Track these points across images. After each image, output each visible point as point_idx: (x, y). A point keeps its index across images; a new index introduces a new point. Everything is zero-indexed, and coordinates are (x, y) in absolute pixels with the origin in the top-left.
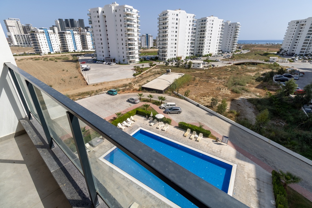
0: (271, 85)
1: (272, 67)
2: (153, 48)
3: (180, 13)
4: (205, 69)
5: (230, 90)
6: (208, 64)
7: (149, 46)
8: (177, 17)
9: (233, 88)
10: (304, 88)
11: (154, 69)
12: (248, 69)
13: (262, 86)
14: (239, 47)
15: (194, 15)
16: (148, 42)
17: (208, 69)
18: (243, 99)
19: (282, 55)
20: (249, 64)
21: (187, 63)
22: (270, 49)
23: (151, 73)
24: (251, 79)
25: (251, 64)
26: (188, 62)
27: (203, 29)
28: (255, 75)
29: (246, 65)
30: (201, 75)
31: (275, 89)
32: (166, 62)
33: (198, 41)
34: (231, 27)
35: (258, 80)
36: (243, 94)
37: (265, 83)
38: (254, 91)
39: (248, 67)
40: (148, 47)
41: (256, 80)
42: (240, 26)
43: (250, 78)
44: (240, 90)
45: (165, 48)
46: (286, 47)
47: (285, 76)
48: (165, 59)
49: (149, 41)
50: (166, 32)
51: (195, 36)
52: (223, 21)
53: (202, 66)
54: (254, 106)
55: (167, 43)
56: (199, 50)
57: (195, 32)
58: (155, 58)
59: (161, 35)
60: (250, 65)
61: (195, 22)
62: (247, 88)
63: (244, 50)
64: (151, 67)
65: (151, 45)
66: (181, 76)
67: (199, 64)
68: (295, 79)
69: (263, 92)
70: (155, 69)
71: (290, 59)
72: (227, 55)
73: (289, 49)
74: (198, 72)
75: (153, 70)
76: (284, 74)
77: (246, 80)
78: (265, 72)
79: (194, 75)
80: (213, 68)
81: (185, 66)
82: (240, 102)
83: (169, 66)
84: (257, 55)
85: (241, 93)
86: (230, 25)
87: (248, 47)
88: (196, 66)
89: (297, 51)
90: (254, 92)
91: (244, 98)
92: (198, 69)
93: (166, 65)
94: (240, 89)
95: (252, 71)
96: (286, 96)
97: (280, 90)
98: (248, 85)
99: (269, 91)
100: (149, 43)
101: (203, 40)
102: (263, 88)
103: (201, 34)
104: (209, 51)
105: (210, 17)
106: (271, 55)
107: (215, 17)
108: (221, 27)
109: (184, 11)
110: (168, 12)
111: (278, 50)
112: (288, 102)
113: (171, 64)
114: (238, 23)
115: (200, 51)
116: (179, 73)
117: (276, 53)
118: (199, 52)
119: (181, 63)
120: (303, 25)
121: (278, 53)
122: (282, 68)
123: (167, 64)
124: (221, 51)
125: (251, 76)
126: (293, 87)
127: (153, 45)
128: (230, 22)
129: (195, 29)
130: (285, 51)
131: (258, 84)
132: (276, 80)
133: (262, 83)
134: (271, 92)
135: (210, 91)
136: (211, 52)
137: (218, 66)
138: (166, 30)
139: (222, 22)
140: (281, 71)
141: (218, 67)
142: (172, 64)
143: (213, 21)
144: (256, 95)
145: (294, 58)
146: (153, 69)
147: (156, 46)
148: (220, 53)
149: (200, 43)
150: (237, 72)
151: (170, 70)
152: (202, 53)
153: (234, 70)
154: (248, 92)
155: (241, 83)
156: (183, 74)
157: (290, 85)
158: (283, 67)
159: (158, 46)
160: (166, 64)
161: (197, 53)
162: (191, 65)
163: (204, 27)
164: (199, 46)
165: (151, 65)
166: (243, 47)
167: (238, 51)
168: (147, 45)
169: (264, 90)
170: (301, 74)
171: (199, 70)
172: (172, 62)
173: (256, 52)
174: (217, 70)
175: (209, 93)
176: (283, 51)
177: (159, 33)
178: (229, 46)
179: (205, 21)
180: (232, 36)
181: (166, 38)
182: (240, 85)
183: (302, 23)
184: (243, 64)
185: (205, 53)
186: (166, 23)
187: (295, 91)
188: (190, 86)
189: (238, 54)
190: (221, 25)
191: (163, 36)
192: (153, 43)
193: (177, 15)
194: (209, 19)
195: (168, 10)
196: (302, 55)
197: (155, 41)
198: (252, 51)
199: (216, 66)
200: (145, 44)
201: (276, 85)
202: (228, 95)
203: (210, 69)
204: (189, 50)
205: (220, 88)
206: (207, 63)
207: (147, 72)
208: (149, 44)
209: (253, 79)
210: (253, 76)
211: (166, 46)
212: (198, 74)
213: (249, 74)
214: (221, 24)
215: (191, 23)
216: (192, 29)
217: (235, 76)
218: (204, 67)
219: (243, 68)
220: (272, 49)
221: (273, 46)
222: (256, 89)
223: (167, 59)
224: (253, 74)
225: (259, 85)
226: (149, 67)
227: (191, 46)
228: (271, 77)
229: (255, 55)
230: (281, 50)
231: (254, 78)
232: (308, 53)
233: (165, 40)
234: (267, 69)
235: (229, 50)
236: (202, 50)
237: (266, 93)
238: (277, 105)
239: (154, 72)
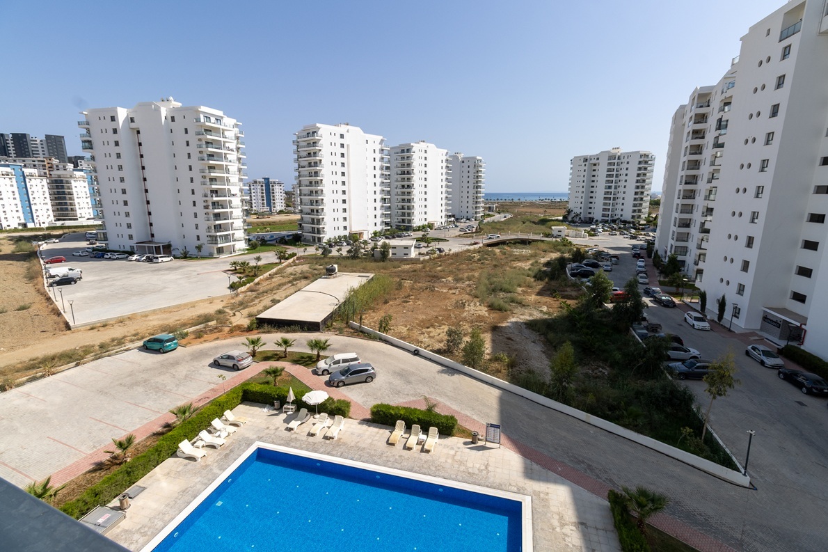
0: (566, 285)
1: (559, 247)
2: (286, 213)
3: (348, 132)
4: (422, 259)
5: (486, 304)
6: (428, 246)
7: (274, 207)
8: (342, 141)
9: (492, 299)
10: (625, 287)
11: (291, 266)
12: (516, 255)
13: (548, 290)
14: (490, 208)
15: (381, 137)
16: (272, 198)
17: (430, 259)
18: (516, 322)
19: (573, 222)
20: (515, 244)
21: (377, 248)
22: (548, 210)
23: (283, 277)
24: (524, 277)
25: (519, 243)
26: (380, 243)
27: (406, 169)
28: (530, 266)
29: (510, 246)
30: (415, 273)
31: (574, 294)
32: (324, 248)
33: (397, 195)
34: (466, 165)
35: (539, 276)
36: (514, 312)
37: (553, 283)
38: (536, 303)
39: (515, 250)
40: (271, 210)
41: (535, 277)
42: (483, 165)
43: (523, 274)
44: (506, 302)
45: (317, 211)
46: (576, 207)
47: (586, 265)
48: (320, 239)
49: (273, 196)
50: (316, 174)
51: (389, 185)
52: (447, 153)
53: (413, 254)
54: (542, 336)
55: (322, 200)
56: (403, 214)
57: (389, 175)
58: (291, 238)
59: (305, 180)
60: (517, 244)
61: (386, 152)
62: (519, 297)
63: (499, 213)
64: (282, 261)
65: (279, 204)
66: (364, 281)
67: (407, 248)
68: (605, 271)
69: (553, 302)
70: (294, 267)
71: (588, 229)
72: (467, 225)
73: (581, 211)
74: (407, 267)
75: (290, 270)
76: (585, 262)
77: (516, 278)
78: (549, 259)
79: (398, 276)
80: (440, 257)
81: (373, 255)
82: (511, 331)
83: (333, 258)
84: (527, 223)
85: (510, 310)
86: (463, 162)
87: (507, 207)
88: (400, 254)
89: (597, 214)
90: (536, 305)
91: (519, 320)
92: (406, 260)
93: (323, 254)
94: (506, 300)
95: (523, 259)
96: (597, 307)
97: (584, 294)
98: (521, 289)
99: (564, 300)
100: (274, 200)
101: (409, 193)
102: (552, 294)
103: (403, 179)
104: (425, 216)
105: (418, 143)
106: (552, 223)
107: (428, 144)
108: (444, 164)
109: (358, 129)
110: (319, 128)
111: (563, 212)
112: (604, 319)
113: (338, 251)
114: (478, 158)
115: (406, 218)
116: (360, 272)
117: (561, 218)
118: (403, 221)
119: (364, 248)
120: (595, 165)
121: (565, 217)
122: (577, 248)
123: (326, 252)
124: (454, 216)
125: (524, 269)
126: (606, 288)
127: (284, 205)
128: (461, 156)
129: (388, 168)
130: (577, 215)
131: (539, 286)
132: (573, 275)
133: (547, 283)
134: (569, 302)
135: (442, 313)
136: (430, 220)
137: (450, 250)
138: (318, 168)
139: (446, 155)
140: (579, 256)
141: (451, 252)
142: (340, 252)
143: (426, 151)
144: (541, 311)
145: (594, 227)
146: (289, 265)
147: (294, 207)
148: (450, 221)
149: (403, 200)
150: (494, 263)
151: (336, 266)
152: (410, 221)
153: (486, 259)
154: (524, 305)
155: (506, 286)
156: (371, 275)
157: (599, 284)
158: (579, 247)
159: (300, 208)
160: (324, 251)
161: (399, 222)
162: (388, 252)
163: (409, 165)
164: (403, 206)
165: (282, 257)
166: (496, 207)
167: (489, 216)
168: (269, 204)
169: (555, 299)
170: (613, 259)
171: (407, 262)
172: (338, 247)
173: (524, 217)
174: (451, 261)
175: (440, 318)
176: (572, 215)
177: (299, 176)
178: (467, 205)
179: (408, 151)
180: (471, 185)
181: (319, 188)
182: (504, 291)
183: (594, 161)
184: (503, 243)
185: (417, 221)
186: (315, 153)
187: (610, 294)
188: (391, 303)
189: (488, 222)
190: (444, 161)
191: (311, 183)
192: (283, 202)
193: (342, 136)
194: (416, 147)
195: (318, 125)
196: (606, 222)
197: (289, 195)
198: (516, 216)
199: (446, 251)
200: (263, 204)
201: (574, 285)
202: (483, 317)
203: (434, 259)
204: (378, 216)
205: (462, 303)
206: (426, 245)
207: (270, 275)
208: (274, 203)
209: (528, 276)
210: (527, 268)
211: (320, 207)
212: (407, 272)
213: (519, 264)
214: (444, 158)
215: (378, 156)
216: (382, 168)
217: (492, 272)
218: (420, 254)
219: (505, 254)
220: (552, 211)
221: (553, 205)
222: (539, 297)
223: (325, 240)
224: (526, 265)
225: (543, 287)
226: (278, 261)
227: (382, 206)
228: (562, 269)
229: (524, 223)
230: (569, 212)
231: (530, 272)
232: (615, 218)
233: (316, 192)
234: (552, 252)
235: (469, 215)
236: (409, 215)
237: (559, 305)
238: (585, 330)
239: (291, 274)
